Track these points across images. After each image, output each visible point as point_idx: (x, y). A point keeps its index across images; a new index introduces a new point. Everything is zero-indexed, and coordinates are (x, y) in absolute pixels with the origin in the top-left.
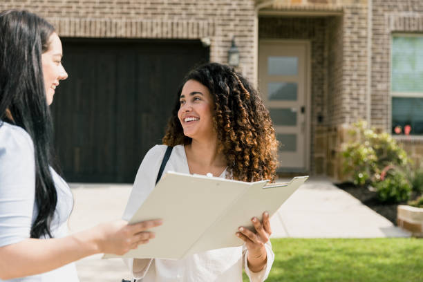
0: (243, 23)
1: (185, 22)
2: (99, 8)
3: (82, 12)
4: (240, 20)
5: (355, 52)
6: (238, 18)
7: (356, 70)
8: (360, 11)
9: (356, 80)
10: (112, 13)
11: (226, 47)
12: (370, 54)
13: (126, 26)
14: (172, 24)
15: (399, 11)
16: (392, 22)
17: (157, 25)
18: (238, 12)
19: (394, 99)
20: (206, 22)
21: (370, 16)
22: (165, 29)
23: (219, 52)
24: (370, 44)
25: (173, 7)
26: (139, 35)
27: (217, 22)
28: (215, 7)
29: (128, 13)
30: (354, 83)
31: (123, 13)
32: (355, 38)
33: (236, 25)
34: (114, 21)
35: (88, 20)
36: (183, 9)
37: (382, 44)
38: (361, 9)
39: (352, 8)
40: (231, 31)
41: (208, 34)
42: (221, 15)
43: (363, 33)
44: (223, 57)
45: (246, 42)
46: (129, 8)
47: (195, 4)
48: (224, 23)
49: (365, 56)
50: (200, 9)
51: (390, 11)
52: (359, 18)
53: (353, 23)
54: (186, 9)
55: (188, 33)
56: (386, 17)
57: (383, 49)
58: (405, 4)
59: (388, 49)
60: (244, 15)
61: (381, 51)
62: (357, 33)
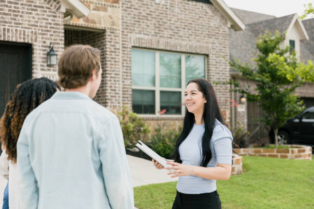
0: (56, 34)
1: (14, 29)
4: (54, 32)
5: (112, 58)
6: (53, 30)
7: (114, 71)
8: (115, 31)
9: (114, 78)
11: (44, 50)
12: (121, 60)
14: (4, 29)
15: (136, 33)
16: (132, 41)
18: (53, 26)
19: (134, 91)
20: (30, 30)
21: (121, 36)
23: (40, 54)
24: (121, 54)
27: (38, 32)
28: (36, 20)
30: (113, 79)
32: (112, 49)
33: (51, 35)
37: (127, 54)
38: (116, 30)
39: (111, 29)
40: (48, 39)
41: (32, 40)
42: (41, 26)
43: (117, 46)
44: (44, 58)
45: (59, 48)
47: (21, 16)
48: (44, 32)
49: (119, 62)
50: (26, 20)
51: (131, 33)
52: (115, 36)
53: (111, 39)
54: (15, 19)
55: (16, 37)
56: (129, 37)
57: (127, 57)
58: (139, 29)
59: (130, 58)
60: (56, 28)
61: (126, 59)
62: (114, 46)
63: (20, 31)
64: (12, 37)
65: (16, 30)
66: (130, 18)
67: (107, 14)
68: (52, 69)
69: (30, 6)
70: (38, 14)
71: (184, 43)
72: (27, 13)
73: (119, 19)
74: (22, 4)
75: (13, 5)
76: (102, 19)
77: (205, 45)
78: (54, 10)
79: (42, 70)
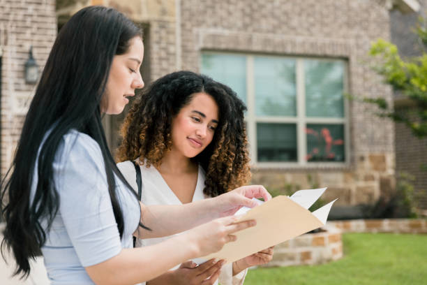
0: (41, 32)
4: (39, 28)
6: (35, 26)
8: (166, 25)
11: (21, 59)
16: (201, 39)
18: (35, 18)
21: (178, 30)
23: (13, 65)
24: (179, 62)
27: (9, 30)
28: (7, 10)
32: (163, 54)
33: (33, 34)
37: (191, 62)
38: (168, 22)
39: (159, 21)
40: (27, 40)
42: (15, 21)
43: (172, 49)
44: (19, 71)
48: (19, 30)
51: (198, 26)
52: (167, 33)
53: (161, 38)
56: (194, 33)
58: (214, 20)
60: (42, 22)
61: (189, 69)
62: (165, 49)
71: (299, 39)
73: (174, 4)
76: (143, 7)
77: (341, 41)
79: (17, 90)
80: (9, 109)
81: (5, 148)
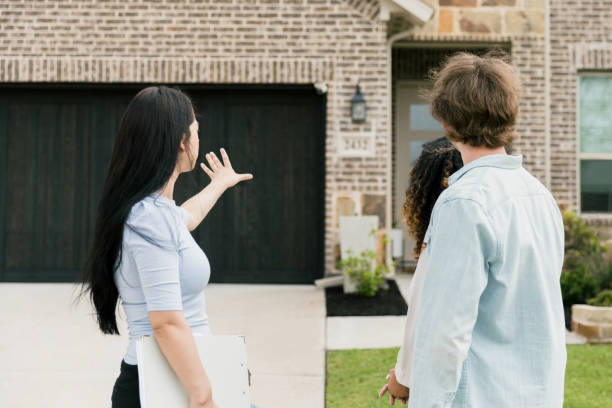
0: (371, 62)
1: (292, 61)
2: (175, 44)
3: (152, 49)
4: (368, 59)
5: (527, 98)
6: (364, 55)
7: (530, 124)
8: (533, 43)
9: (529, 138)
10: (193, 51)
11: (348, 94)
12: (548, 101)
13: (212, 67)
14: (275, 64)
15: (589, 42)
16: (579, 57)
17: (254, 66)
18: (364, 47)
19: (584, 163)
20: (321, 61)
21: (548, 49)
22: (265, 72)
23: (339, 101)
24: (548, 87)
25: (275, 41)
26: (229, 80)
27: (335, 61)
28: (333, 40)
29: (215, 50)
30: (527, 141)
31: (207, 50)
32: (528, 79)
33: (362, 65)
34: (195, 61)
35: (160, 59)
36: (289, 44)
37: (566, 87)
38: (535, 39)
39: (522, 39)
40: (355, 72)
41: (324, 78)
42: (342, 51)
43: (539, 72)
44: (346, 108)
45: (376, 87)
46: (215, 43)
47: (305, 37)
48: (346, 62)
49: (542, 105)
50: (313, 44)
51: (575, 41)
52: (533, 53)
53: (524, 59)
54: (294, 44)
55: (296, 76)
56: (570, 51)
57: (567, 94)
58: (596, 32)
59: (574, 94)
60: (372, 51)
61: (563, 97)
62: (530, 72)
63: (303, 63)
64: (289, 76)
65: (296, 63)
66: (574, 12)
67: (516, 8)
68: (362, 127)
69: (322, 16)
70: (336, 30)
72: (316, 30)
73: (543, 16)
74: (307, 16)
75: (291, 20)
76: (503, 22)
78: (368, 18)
79: (343, 130)
80: (335, 151)
81: (330, 195)
